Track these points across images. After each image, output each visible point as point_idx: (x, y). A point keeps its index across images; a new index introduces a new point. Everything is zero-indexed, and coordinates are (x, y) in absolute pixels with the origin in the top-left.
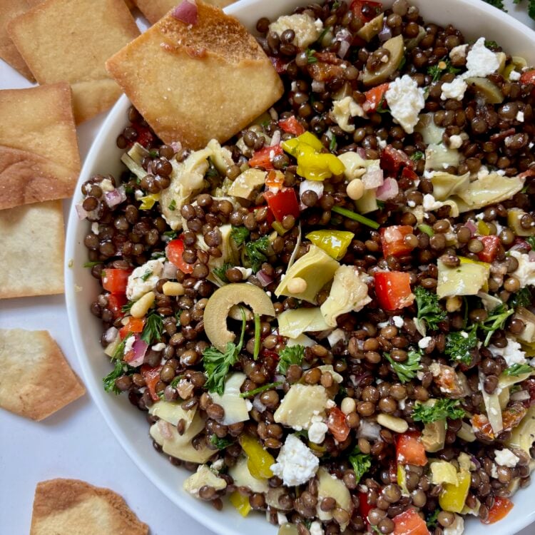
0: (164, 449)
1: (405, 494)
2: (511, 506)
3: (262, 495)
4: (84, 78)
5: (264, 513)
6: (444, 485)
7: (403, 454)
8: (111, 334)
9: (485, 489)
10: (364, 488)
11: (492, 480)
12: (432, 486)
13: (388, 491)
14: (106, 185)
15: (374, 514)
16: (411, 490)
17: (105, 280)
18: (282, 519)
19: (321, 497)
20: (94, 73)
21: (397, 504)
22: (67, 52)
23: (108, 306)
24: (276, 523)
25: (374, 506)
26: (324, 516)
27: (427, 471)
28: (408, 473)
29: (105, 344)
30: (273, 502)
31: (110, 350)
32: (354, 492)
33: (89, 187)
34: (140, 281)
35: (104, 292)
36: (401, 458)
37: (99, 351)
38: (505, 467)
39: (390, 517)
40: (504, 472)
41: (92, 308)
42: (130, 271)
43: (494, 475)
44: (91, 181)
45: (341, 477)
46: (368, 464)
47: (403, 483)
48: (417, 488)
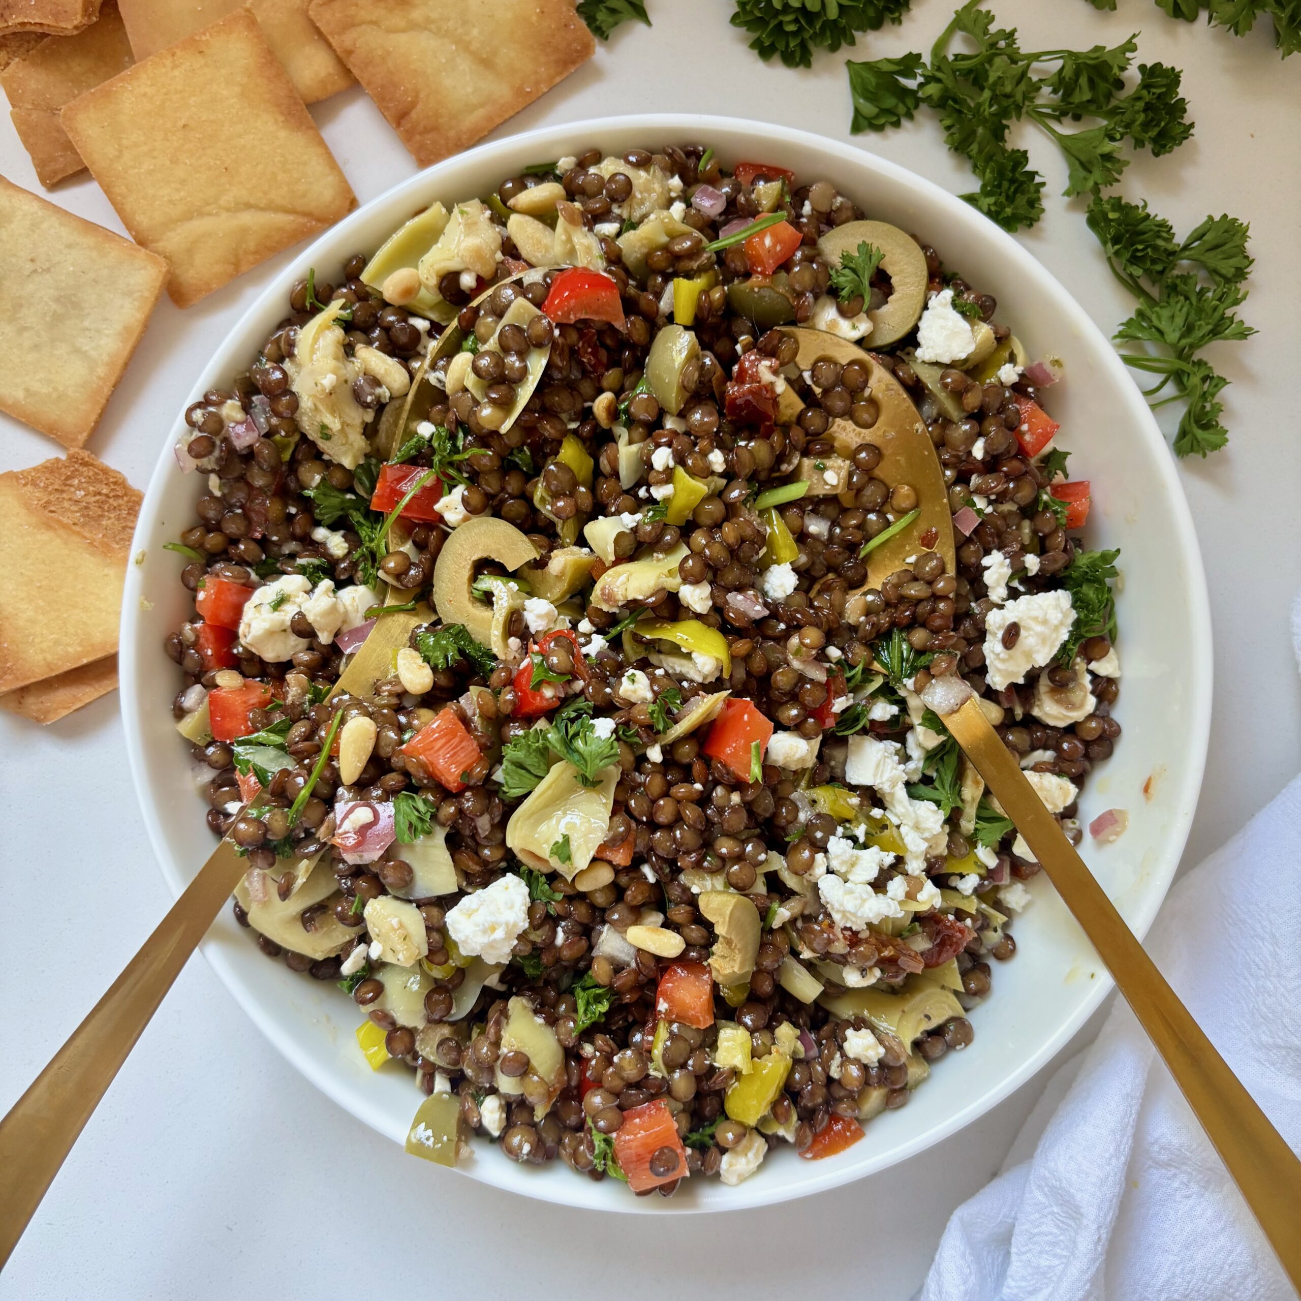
0: (251, 918)
1: (656, 1071)
2: (858, 1135)
3: (411, 1033)
4: (208, 209)
5: (413, 1070)
6: (735, 1073)
7: (667, 999)
8: (194, 696)
9: (812, 1095)
10: (588, 1050)
11: (830, 1080)
12: (712, 1070)
13: (625, 1058)
14: (231, 409)
15: (596, 1100)
16: (671, 1067)
17: (201, 596)
18: (441, 1084)
19: (504, 1050)
20: (227, 199)
21: (637, 1085)
22: (174, 161)
23: (196, 645)
24: (430, 1090)
25: (598, 1084)
26: (507, 1084)
27: (709, 1040)
28: (673, 1036)
29: (180, 713)
30: (428, 1050)
31: (187, 726)
32: (571, 1054)
33: (198, 415)
34: (266, 609)
35: (194, 617)
36: (662, 1006)
37: (167, 724)
38: (857, 1061)
39: (621, 1108)
40: (854, 1071)
41: (167, 642)
42: (249, 589)
43: (835, 1073)
44: (204, 403)
45: (552, 1021)
46: (604, 1007)
47: (657, 1052)
48: (683, 1066)
